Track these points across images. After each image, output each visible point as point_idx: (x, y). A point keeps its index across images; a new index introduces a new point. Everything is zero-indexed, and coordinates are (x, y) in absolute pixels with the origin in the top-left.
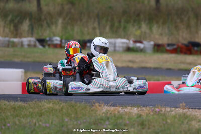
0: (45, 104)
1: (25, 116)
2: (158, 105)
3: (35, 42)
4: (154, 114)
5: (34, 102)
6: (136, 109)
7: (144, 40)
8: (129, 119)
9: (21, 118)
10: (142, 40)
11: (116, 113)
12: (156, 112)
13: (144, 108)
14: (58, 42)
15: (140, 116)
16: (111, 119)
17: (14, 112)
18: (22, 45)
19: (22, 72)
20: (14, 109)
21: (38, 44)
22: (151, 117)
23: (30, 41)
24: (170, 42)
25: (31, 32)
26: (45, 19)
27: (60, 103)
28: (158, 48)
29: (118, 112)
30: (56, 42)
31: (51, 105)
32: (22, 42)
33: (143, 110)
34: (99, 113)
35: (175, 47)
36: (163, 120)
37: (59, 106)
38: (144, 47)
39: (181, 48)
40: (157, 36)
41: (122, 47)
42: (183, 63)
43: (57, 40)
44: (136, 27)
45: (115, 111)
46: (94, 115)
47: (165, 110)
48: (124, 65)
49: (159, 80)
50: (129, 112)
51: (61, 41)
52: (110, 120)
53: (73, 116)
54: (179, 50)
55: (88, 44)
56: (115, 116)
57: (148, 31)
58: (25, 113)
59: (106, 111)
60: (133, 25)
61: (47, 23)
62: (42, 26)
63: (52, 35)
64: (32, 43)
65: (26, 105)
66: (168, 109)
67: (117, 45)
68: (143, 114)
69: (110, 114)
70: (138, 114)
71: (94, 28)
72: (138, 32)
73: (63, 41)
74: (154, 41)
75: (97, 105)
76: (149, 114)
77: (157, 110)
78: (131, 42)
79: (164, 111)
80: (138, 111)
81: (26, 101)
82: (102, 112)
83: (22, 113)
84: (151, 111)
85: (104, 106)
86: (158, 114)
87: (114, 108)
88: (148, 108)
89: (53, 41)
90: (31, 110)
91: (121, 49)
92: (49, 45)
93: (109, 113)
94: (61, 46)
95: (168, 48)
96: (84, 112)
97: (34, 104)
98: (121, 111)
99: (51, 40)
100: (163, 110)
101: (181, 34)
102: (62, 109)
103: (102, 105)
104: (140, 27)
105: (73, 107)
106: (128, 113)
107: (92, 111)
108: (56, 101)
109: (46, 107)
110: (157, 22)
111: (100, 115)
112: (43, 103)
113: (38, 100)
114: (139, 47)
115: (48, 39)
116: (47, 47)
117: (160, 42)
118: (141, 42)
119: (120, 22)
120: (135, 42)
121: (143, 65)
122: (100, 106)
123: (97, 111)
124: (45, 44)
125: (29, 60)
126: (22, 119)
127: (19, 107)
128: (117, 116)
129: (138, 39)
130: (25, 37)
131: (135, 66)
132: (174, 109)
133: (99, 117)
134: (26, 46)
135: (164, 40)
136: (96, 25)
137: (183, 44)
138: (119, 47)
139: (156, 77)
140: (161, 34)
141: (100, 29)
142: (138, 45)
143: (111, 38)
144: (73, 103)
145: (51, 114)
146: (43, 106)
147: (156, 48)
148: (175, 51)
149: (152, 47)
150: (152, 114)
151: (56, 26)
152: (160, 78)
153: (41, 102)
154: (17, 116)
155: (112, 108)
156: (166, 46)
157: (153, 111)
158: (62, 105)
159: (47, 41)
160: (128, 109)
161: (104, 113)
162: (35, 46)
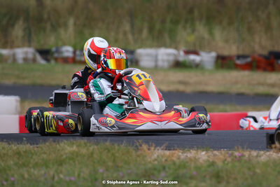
0: (66, 146)
1: (36, 165)
2: (238, 148)
3: (35, 55)
4: (233, 160)
5: (47, 144)
6: (204, 153)
7: (201, 49)
8: (198, 168)
9: (30, 168)
10: (198, 50)
11: (174, 159)
12: (236, 157)
13: (216, 152)
14: (70, 55)
15: (213, 164)
16: (169, 168)
17: (18, 159)
18: (15, 60)
19: (16, 101)
20: (19, 153)
21: (39, 57)
22: (230, 165)
23: (26, 53)
24: (241, 53)
25: (28, 40)
26: (49, 18)
27: (88, 144)
28: (223, 62)
29: (179, 158)
30: (66, 54)
31: (75, 148)
32: (14, 55)
33: (215, 155)
34: (149, 160)
35: (249, 60)
36: (249, 169)
37: (88, 149)
38: (201, 61)
39: (258, 61)
40: (221, 44)
41: (168, 61)
42: (263, 84)
43: (68, 51)
44: (189, 30)
45: (173, 156)
46: (143, 162)
47: (250, 154)
48: (172, 88)
49: (226, 111)
50: (195, 158)
51: (74, 53)
52: (167, 169)
53: (110, 164)
54: (254, 64)
56: (174, 163)
57: (206, 36)
58: (36, 160)
59: (158, 156)
60: (185, 28)
62: (44, 29)
63: (60, 43)
64: (30, 56)
65: (36, 149)
66: (254, 153)
67: (160, 57)
68: (216, 161)
69: (166, 160)
71: (125, 33)
72: (191, 39)
73: (78, 53)
74: (216, 52)
75: (145, 147)
76: (226, 160)
77: (236, 154)
78: (182, 53)
79: (247, 156)
80: (209, 157)
81: (37, 144)
82: (153, 158)
83: (32, 161)
84: (227, 155)
85: (154, 149)
86: (240, 159)
87: (171, 152)
88: (223, 151)
89: (62, 53)
90: (45, 156)
91: (166, 65)
92: (56, 59)
93: (163, 160)
94: (73, 61)
95: (238, 62)
96: (126, 159)
97: (48, 146)
98: (182, 157)
99: (58, 51)
100: (247, 154)
101: (257, 39)
102: (92, 153)
103: (153, 148)
104: (194, 31)
105: (109, 151)
106: (193, 159)
107: (138, 156)
108: (82, 142)
109: (67, 151)
110: (221, 23)
111: (150, 162)
112: (62, 144)
113: (54, 141)
114: (194, 61)
115: (54, 49)
116: (53, 62)
117: (226, 53)
118: (196, 53)
119: (163, 22)
120: (187, 53)
121: (201, 88)
122: (149, 149)
123: (146, 156)
124: (49, 57)
125: (27, 82)
126: (32, 170)
127: (25, 152)
128: (178, 162)
129: (192, 48)
130: (18, 47)
132: (262, 152)
133: (150, 166)
134: (20, 61)
135: (232, 50)
136: (127, 27)
137: (260, 55)
138: (163, 61)
139: (221, 107)
140: (227, 41)
141: (133, 34)
142: (192, 57)
143: (151, 47)
144: (108, 143)
145: (77, 162)
146: (63, 150)
147: (220, 61)
148: (248, 67)
149: (213, 60)
150: (229, 160)
152: (228, 108)
153: (59, 144)
154: (24, 165)
155: (167, 153)
156: (235, 58)
157: (231, 155)
158: (91, 148)
159: (53, 53)
160: (192, 154)
161: (156, 160)
162: (34, 60)
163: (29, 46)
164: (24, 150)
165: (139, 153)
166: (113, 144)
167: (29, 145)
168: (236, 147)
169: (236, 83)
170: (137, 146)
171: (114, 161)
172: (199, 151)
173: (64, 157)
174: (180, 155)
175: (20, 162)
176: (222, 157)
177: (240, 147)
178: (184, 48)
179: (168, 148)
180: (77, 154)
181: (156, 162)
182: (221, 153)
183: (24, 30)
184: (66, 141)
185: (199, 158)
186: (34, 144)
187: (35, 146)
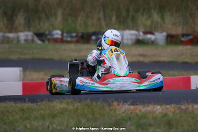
0: (58, 104)
1: (36, 118)
2: (184, 103)
3: (33, 37)
4: (180, 112)
5: (44, 102)
6: (159, 107)
7: (155, 30)
8: (155, 118)
9: (32, 120)
10: (153, 31)
11: (137, 112)
12: (182, 109)
13: (168, 106)
14: (59, 36)
15: (165, 115)
16: (134, 119)
17: (23, 114)
18: (18, 41)
19: (20, 70)
20: (23, 110)
21: (36, 39)
22: (178, 115)
23: (27, 35)
24: (185, 32)
25: (28, 26)
26: (43, 10)
27: (74, 102)
28: (172, 39)
29: (140, 111)
30: (56, 36)
31: (63, 105)
32: (18, 37)
33: (167, 108)
34: (119, 113)
35: (191, 37)
37: (73, 106)
38: (155, 39)
40: (170, 26)
41: (131, 39)
43: (57, 34)
44: (146, 16)
45: (136, 110)
46: (114, 115)
47: (193, 107)
49: (175, 76)
50: (152, 111)
51: (62, 35)
52: (132, 120)
53: (90, 116)
54: (195, 40)
55: (93, 38)
56: (137, 115)
57: (159, 20)
58: (36, 115)
59: (125, 110)
61: (46, 14)
62: (40, 19)
63: (51, 28)
64: (30, 38)
65: (35, 107)
66: (196, 106)
67: (125, 37)
68: (168, 113)
69: (131, 113)
70: (162, 113)
71: (99, 19)
72: (149, 23)
73: (65, 35)
74: (166, 32)
75: (115, 103)
76: (175, 112)
77: (183, 107)
78: (141, 33)
80: (162, 110)
81: (36, 103)
82: (122, 111)
83: (33, 115)
84: (176, 108)
85: (122, 105)
86: (185, 111)
87: (135, 106)
88: (173, 105)
89: (53, 35)
90: (42, 111)
91: (130, 42)
92: (49, 40)
93: (129, 113)
94: (62, 41)
95: (183, 39)
96: (102, 112)
97: (44, 104)
98: (143, 110)
99: (50, 34)
100: (190, 107)
102: (77, 109)
104: (150, 17)
105: (89, 106)
107: (111, 110)
108: (69, 100)
109: (58, 108)
111: (120, 115)
112: (54, 103)
113: (49, 101)
114: (150, 38)
115: (47, 33)
116: (47, 42)
117: (174, 32)
118: (152, 33)
120: (145, 33)
121: (156, 59)
122: (118, 105)
123: (115, 111)
124: (44, 38)
125: (28, 57)
126: (33, 122)
127: (28, 108)
128: (140, 114)
129: (149, 30)
131: (146, 60)
133: (119, 117)
134: (23, 42)
135: (178, 30)
136: (101, 15)
138: (128, 39)
139: (171, 72)
140: (174, 24)
141: (105, 20)
142: (149, 36)
144: (88, 101)
145: (65, 116)
147: (169, 39)
149: (165, 38)
150: (178, 111)
151: (56, 18)
152: (176, 73)
154: (27, 118)
155: (132, 107)
156: (181, 36)
157: (179, 108)
158: (76, 105)
159: (46, 35)
160: (150, 108)
161: (123, 113)
162: (33, 41)
163: (29, 31)
164: (27, 107)
165: (111, 108)
166: (92, 102)
167: (30, 104)
168: (182, 102)
169: (182, 54)
170: (109, 103)
171: (93, 114)
172: (156, 106)
173: (56, 112)
174: (141, 109)
175: (24, 117)
176: (172, 110)
177: (185, 102)
178: (143, 30)
179: (132, 104)
180: (66, 110)
181: (124, 115)
182: (171, 107)
183: (25, 19)
184: (57, 100)
185: (156, 111)
186: (34, 103)
187: (35, 104)
